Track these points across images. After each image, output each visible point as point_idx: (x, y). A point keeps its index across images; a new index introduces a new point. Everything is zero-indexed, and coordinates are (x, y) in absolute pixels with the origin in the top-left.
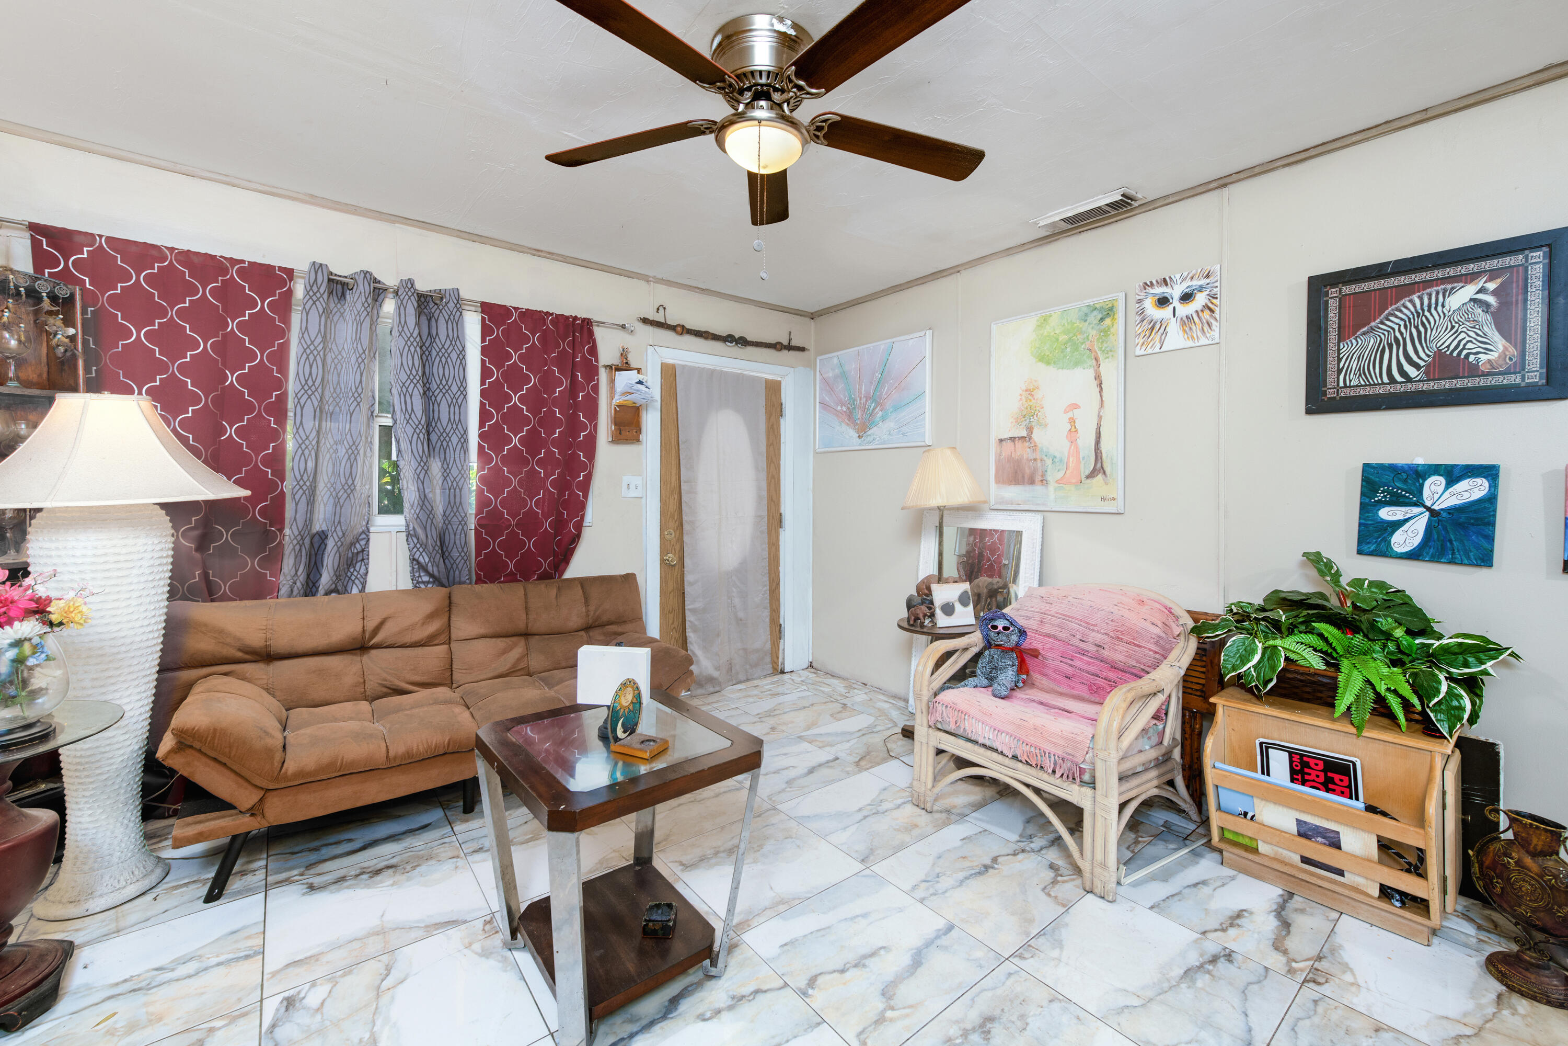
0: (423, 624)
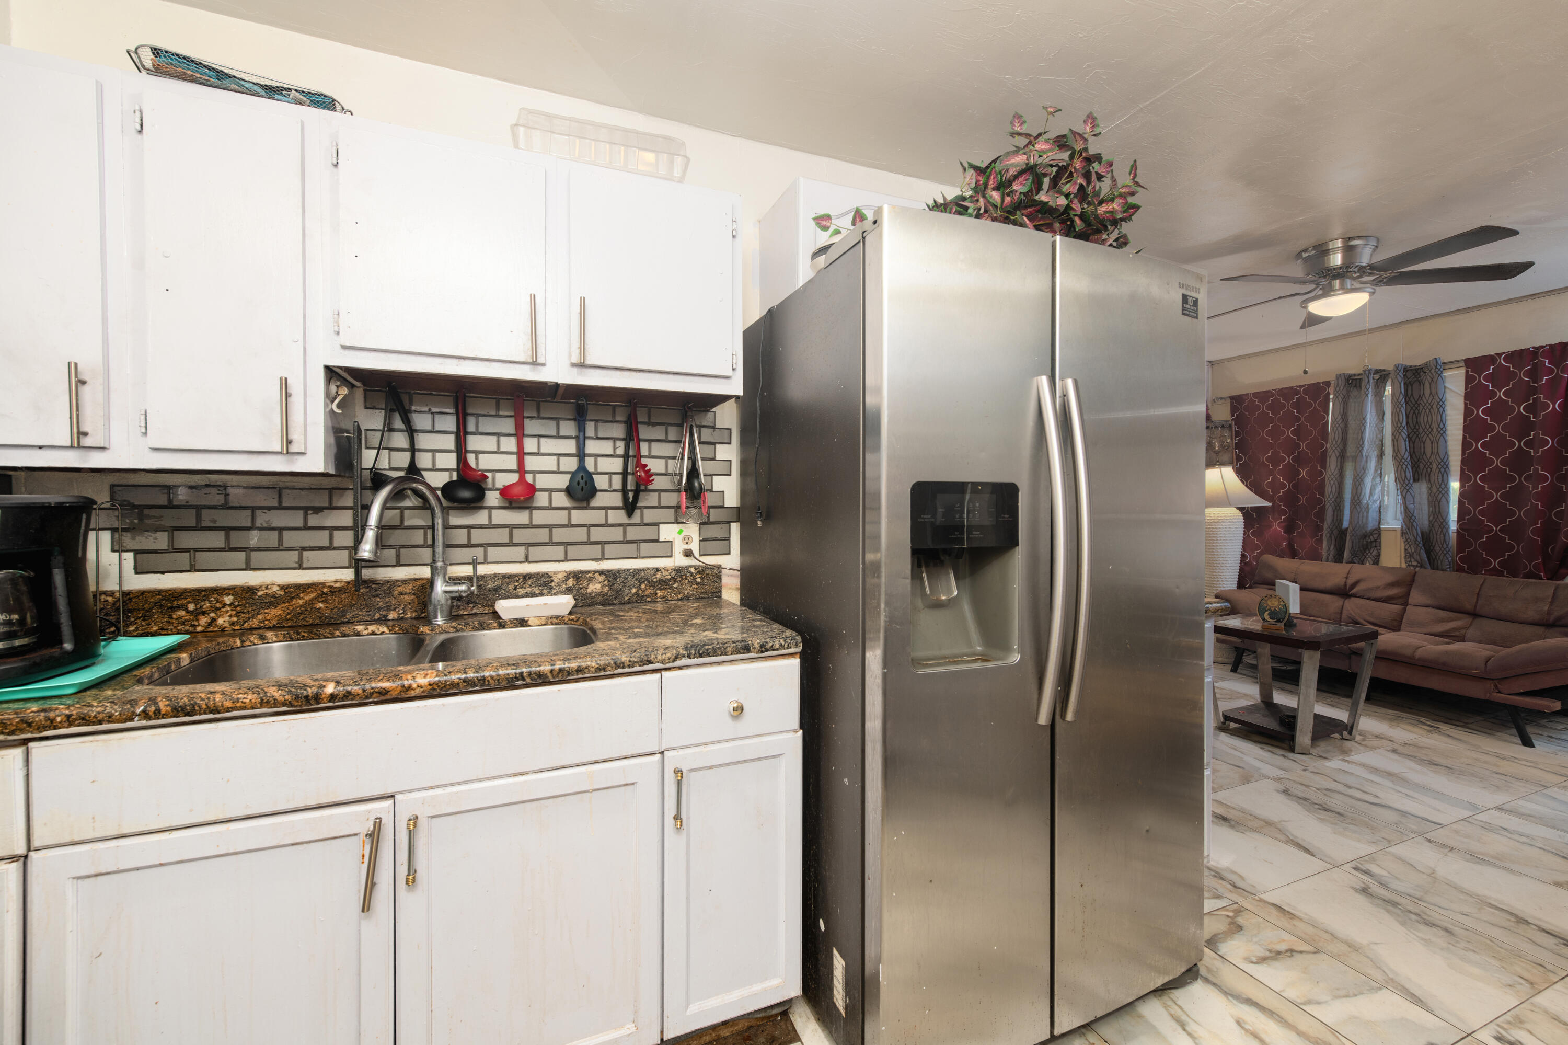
0: (1384, 588)
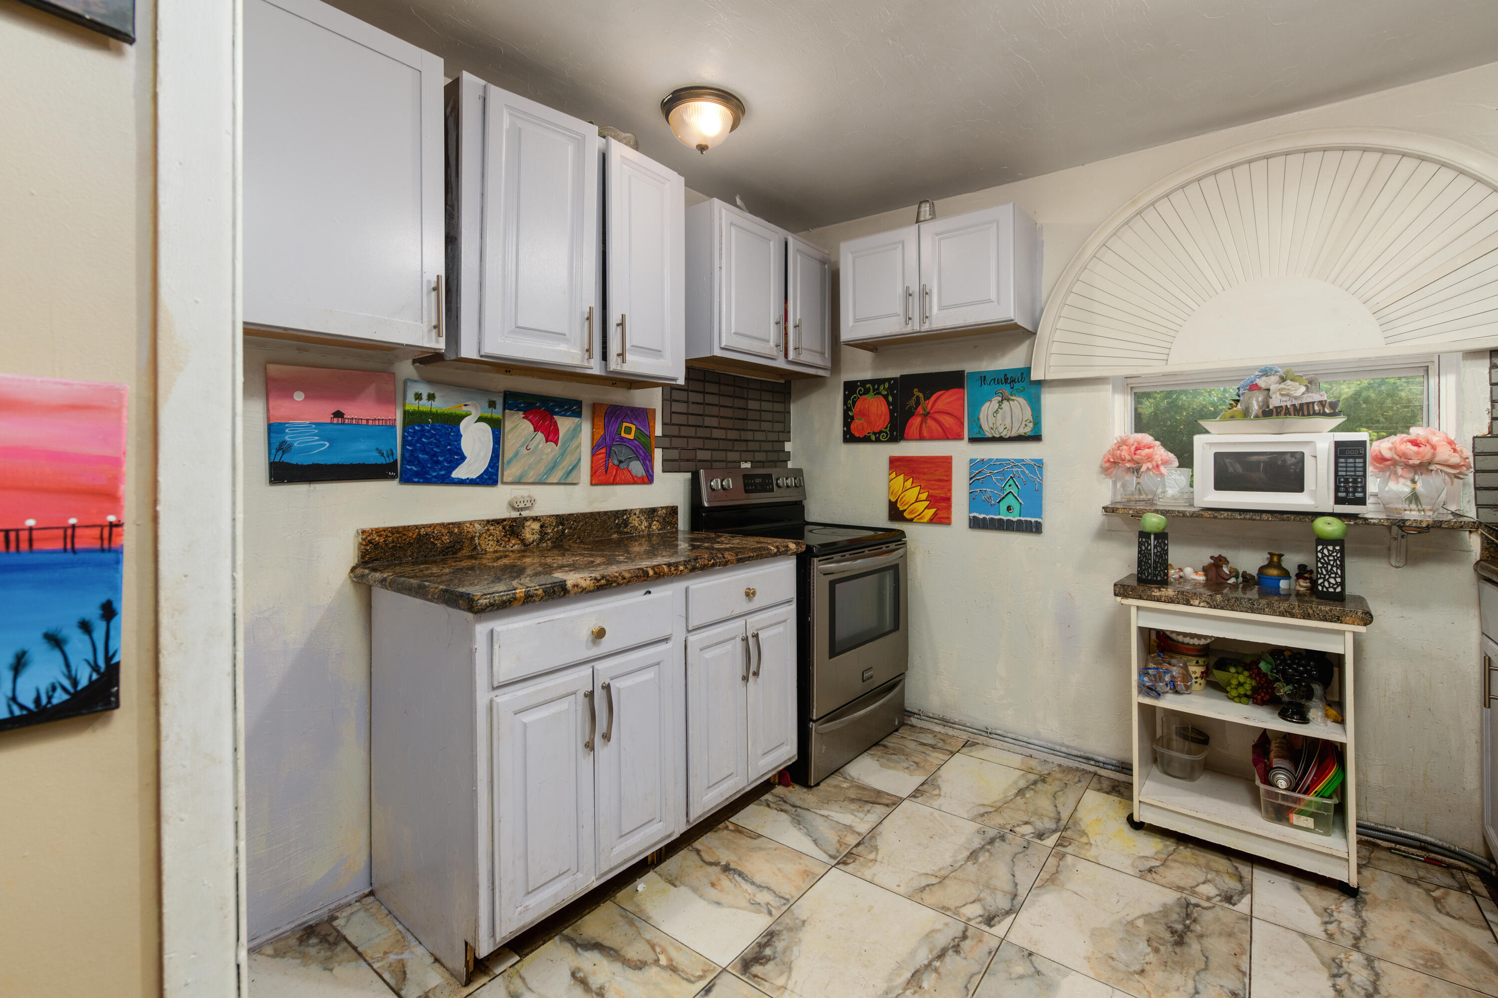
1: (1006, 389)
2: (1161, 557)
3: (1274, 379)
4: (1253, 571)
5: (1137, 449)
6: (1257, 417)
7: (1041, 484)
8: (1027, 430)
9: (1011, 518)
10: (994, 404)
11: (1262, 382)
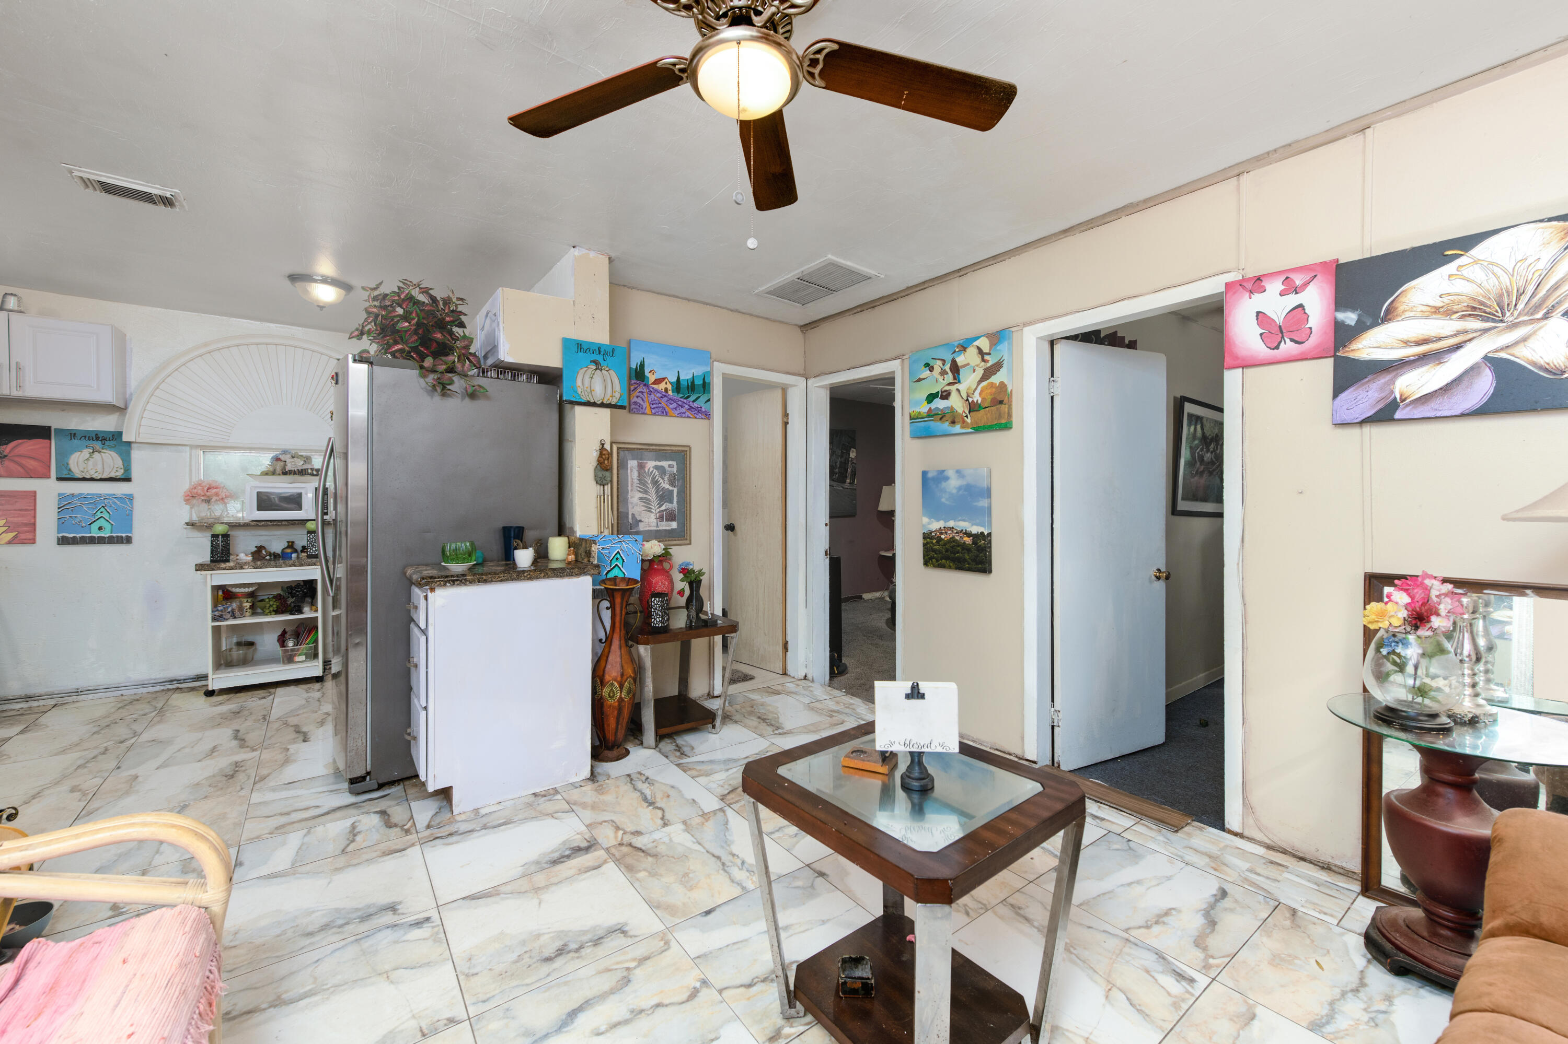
1: (98, 445)
2: (225, 547)
3: (289, 456)
4: (279, 551)
5: (209, 489)
6: (279, 475)
7: (131, 511)
8: (119, 474)
9: (103, 535)
10: (86, 453)
11: (283, 457)
